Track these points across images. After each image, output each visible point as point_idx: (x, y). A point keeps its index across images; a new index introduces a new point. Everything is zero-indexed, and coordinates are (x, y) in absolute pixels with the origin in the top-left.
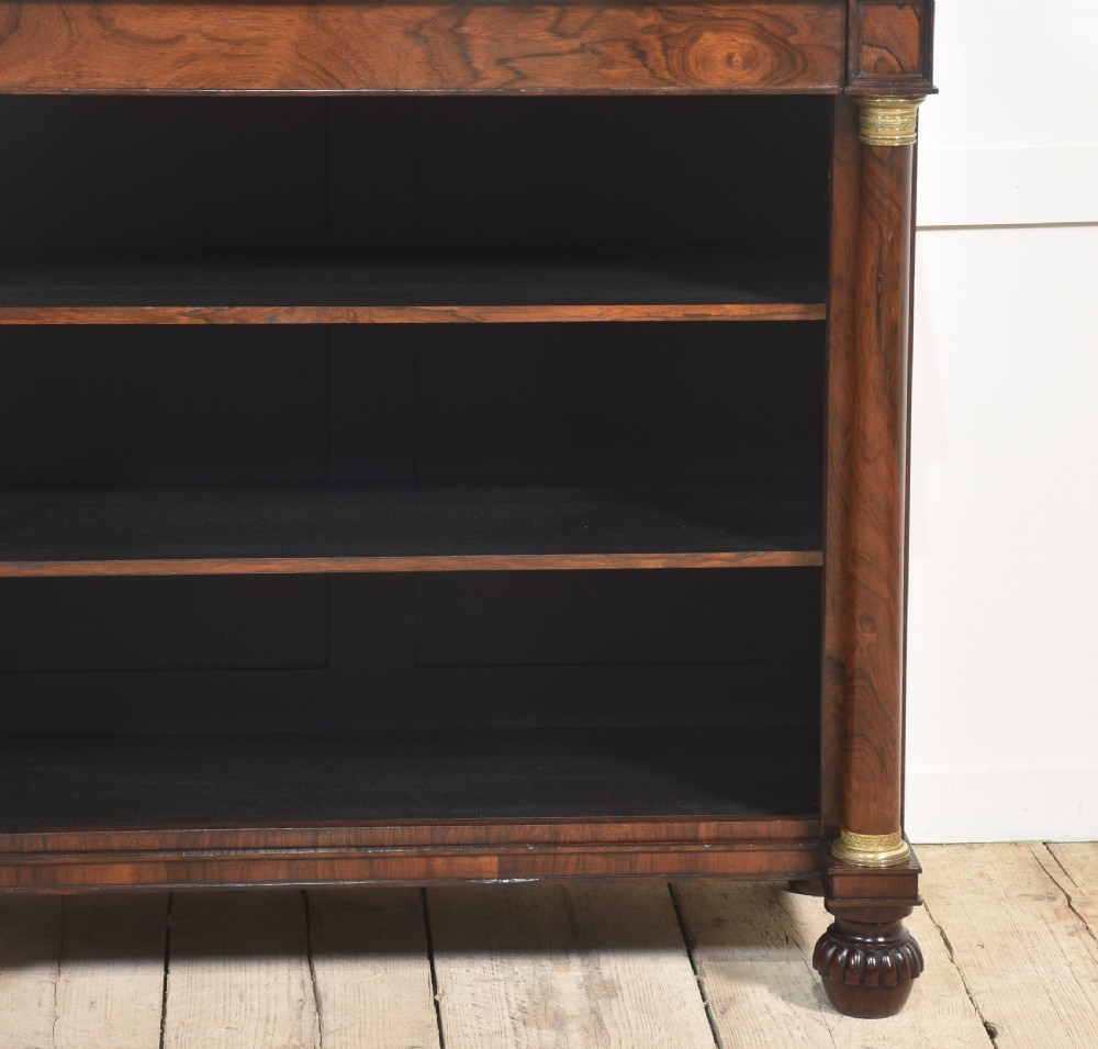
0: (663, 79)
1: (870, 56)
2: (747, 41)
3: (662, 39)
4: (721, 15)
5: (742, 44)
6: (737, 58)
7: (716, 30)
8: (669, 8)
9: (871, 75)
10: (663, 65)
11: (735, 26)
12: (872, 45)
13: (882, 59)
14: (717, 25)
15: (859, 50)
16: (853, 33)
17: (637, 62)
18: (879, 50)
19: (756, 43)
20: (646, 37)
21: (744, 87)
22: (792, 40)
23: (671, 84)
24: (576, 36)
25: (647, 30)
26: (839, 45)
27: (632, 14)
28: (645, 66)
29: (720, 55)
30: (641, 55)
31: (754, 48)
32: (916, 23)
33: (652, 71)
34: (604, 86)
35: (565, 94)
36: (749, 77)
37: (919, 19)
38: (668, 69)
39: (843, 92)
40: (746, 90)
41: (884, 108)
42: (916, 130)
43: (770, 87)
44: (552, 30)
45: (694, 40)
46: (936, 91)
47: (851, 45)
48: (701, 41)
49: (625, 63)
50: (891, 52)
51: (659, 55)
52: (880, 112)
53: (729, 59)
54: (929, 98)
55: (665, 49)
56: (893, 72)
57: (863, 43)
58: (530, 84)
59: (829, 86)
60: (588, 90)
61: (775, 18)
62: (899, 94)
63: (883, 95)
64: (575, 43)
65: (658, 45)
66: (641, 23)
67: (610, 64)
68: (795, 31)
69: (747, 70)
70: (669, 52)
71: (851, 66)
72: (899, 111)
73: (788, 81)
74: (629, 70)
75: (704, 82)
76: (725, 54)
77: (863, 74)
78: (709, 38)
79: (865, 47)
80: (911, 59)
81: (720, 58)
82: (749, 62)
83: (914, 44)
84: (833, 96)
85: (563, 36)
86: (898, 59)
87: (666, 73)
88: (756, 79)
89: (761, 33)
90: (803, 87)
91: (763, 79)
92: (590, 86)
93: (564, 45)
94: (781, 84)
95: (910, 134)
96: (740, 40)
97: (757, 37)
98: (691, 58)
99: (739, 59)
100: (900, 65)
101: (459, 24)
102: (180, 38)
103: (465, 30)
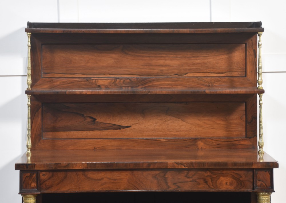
0: (211, 188)
1: (259, 183)
2: (230, 179)
3: (211, 178)
4: (224, 173)
5: (229, 180)
6: (228, 183)
7: (223, 177)
8: (212, 171)
9: (259, 188)
10: (211, 184)
11: (227, 175)
12: (259, 181)
13: (262, 184)
14: (223, 175)
15: (256, 182)
16: (255, 178)
17: (205, 184)
18: (261, 182)
19: (232, 179)
20: (207, 178)
21: (230, 190)
22: (241, 179)
23: (213, 189)
24: (191, 178)
25: (207, 176)
26: (251, 180)
27: (204, 173)
28: (207, 184)
29: (224, 182)
30: (206, 182)
31: (232, 181)
32: (269, 175)
33: (209, 186)
34: (198, 189)
35: (189, 191)
36: (231, 188)
37: (270, 175)
38: (213, 185)
39: (253, 191)
40: (230, 191)
41: (263, 195)
42: (270, 201)
43: (236, 190)
44: (186, 176)
45: (218, 179)
46: (274, 192)
47: (254, 180)
48: (220, 179)
49: (203, 184)
50: (264, 182)
51: (211, 182)
52: (262, 196)
53: (226, 183)
54: (273, 193)
55: (212, 181)
56: (264, 187)
57: (257, 180)
58: (181, 189)
59: (250, 190)
60: (194, 190)
61: (237, 174)
62: (266, 192)
63: (262, 192)
64: (191, 179)
65: (210, 180)
66: (206, 175)
67: (199, 184)
68: (241, 177)
69: (231, 186)
70: (213, 181)
71: (255, 185)
72: (266, 196)
73: (240, 189)
74: (204, 186)
75: (221, 189)
76: (225, 182)
77: (257, 187)
78: (222, 178)
79: (258, 181)
80: (268, 184)
81: (224, 183)
82: (231, 184)
83: (269, 181)
84: (251, 192)
85: (188, 178)
86: (265, 184)
87: (212, 186)
88: (233, 188)
89: (233, 177)
90: (244, 190)
91: (234, 188)
92: (195, 189)
93: (189, 180)
94: (238, 189)
95: (269, 202)
96: (229, 179)
97: (233, 178)
98: (218, 183)
99: (229, 183)
100: (266, 185)
101: (165, 175)
102: (102, 179)
103: (166, 176)
